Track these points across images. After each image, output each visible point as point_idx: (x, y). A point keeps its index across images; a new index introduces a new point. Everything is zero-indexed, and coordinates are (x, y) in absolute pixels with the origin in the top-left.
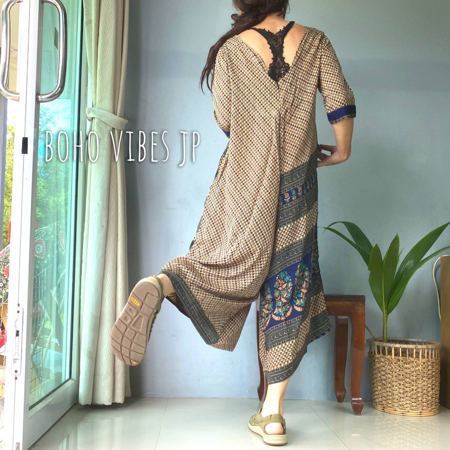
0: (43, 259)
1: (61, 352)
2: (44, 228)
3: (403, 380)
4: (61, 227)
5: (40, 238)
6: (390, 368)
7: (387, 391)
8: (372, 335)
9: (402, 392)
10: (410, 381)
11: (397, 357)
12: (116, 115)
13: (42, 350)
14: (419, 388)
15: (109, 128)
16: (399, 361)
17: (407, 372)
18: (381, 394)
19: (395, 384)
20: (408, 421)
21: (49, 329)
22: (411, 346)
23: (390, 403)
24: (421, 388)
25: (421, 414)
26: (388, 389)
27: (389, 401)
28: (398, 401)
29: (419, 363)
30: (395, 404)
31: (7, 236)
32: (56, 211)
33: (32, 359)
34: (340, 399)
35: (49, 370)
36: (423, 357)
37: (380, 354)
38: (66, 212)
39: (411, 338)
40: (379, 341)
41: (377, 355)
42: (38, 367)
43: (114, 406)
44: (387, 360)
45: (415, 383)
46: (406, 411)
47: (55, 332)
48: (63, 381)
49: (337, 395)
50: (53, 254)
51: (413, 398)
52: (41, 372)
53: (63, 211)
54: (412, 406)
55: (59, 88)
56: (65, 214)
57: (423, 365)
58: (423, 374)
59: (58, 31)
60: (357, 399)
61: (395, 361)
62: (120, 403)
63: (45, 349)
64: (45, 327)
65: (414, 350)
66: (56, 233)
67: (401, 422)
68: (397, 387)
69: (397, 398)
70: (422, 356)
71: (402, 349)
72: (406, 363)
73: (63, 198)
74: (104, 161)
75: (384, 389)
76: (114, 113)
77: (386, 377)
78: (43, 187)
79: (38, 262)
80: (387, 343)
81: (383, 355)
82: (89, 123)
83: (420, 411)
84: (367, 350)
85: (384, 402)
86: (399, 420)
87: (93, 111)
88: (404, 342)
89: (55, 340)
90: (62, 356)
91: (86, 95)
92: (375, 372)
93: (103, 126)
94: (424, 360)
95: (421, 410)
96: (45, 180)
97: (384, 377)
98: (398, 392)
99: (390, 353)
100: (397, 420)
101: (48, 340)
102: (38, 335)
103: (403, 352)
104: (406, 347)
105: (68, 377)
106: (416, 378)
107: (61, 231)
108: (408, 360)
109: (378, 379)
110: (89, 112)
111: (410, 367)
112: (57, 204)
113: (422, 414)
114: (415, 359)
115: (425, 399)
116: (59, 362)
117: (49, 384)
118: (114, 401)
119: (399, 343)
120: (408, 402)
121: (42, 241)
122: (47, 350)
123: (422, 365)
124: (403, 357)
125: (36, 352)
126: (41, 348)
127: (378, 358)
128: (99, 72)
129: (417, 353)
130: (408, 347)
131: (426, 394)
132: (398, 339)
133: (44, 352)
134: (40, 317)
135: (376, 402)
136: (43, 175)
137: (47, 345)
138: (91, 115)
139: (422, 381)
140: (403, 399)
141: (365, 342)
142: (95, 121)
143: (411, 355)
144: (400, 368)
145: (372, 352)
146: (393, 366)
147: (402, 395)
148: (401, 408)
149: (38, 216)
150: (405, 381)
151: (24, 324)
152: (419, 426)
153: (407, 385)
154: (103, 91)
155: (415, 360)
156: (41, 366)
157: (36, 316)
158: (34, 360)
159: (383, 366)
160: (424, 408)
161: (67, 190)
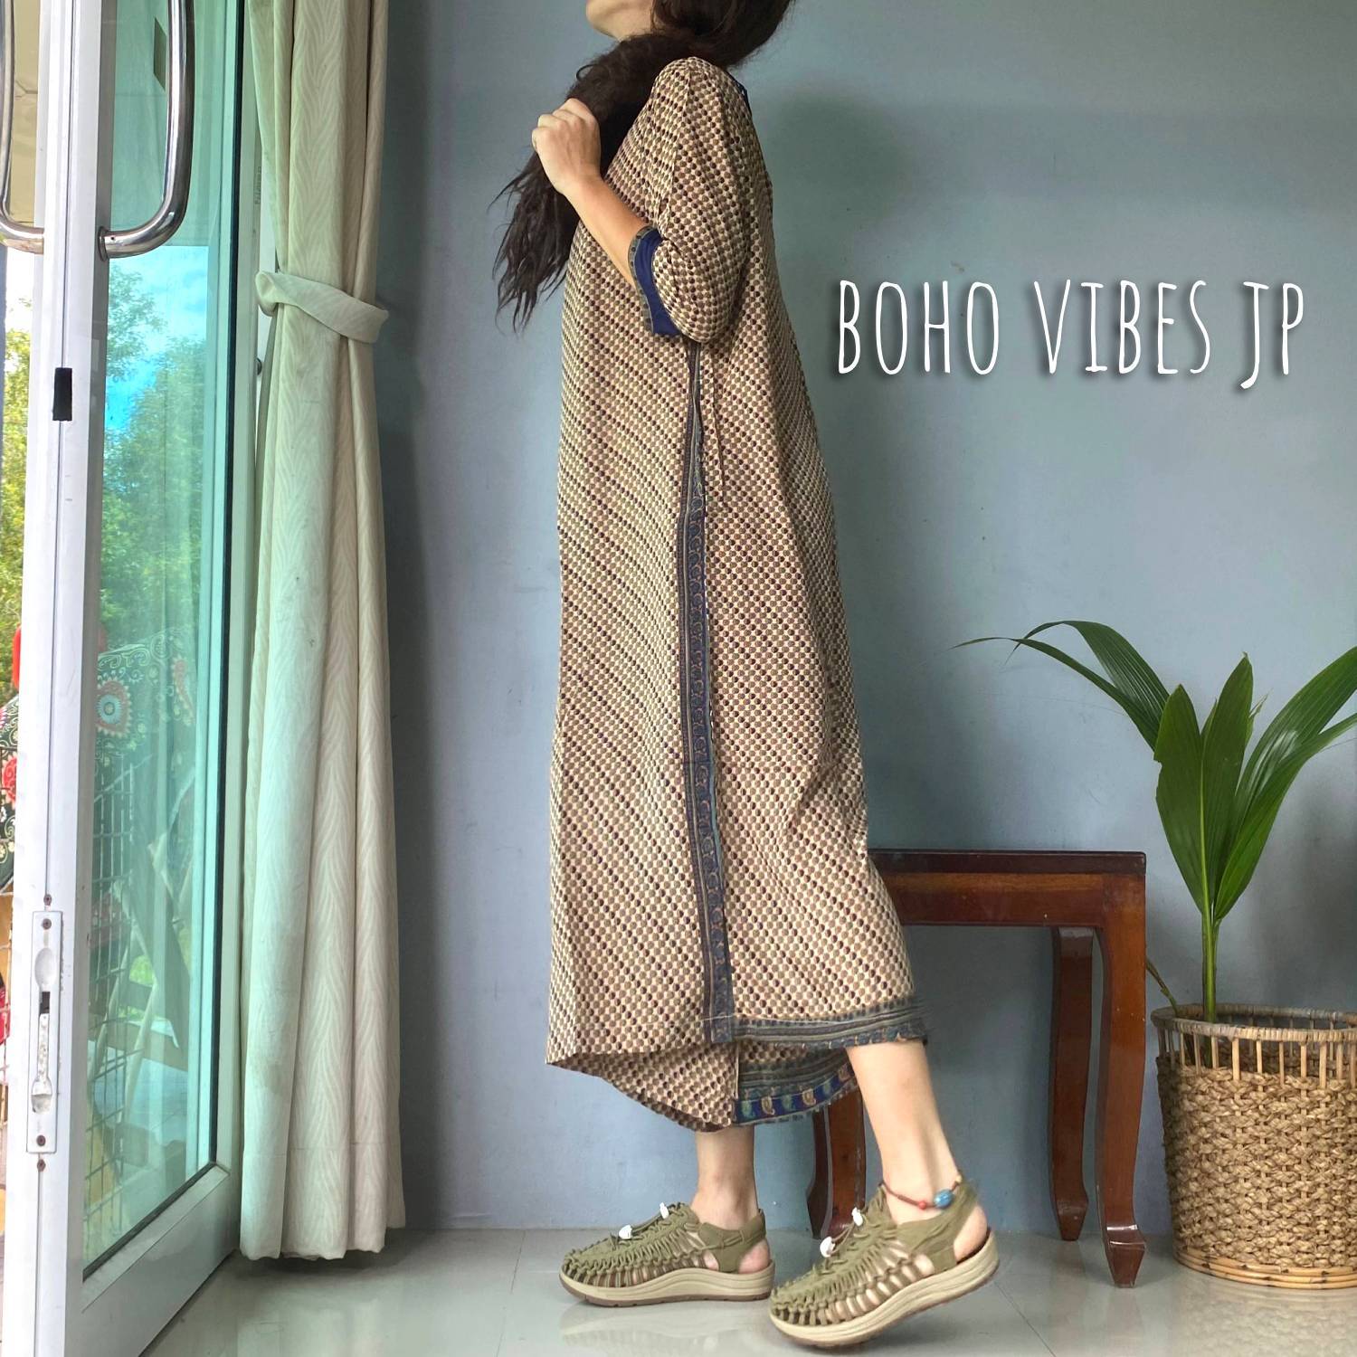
0: (123, 739)
1: (182, 1069)
2: (126, 647)
3: (1267, 1157)
4: (179, 644)
5: (112, 676)
6: (1227, 1113)
7: (1218, 1200)
8: (1167, 995)
9: (1264, 1200)
10: (1289, 1163)
11: (1250, 1075)
12: (352, 295)
13: (121, 1061)
14: (1319, 1185)
15: (331, 338)
16: (1255, 1090)
17: (1280, 1126)
18: (1197, 1208)
19: (1243, 1174)
20: (1286, 1305)
21: (144, 983)
22: (1291, 1035)
23: (1229, 1240)
24: (1326, 1185)
25: (1324, 1282)
26: (1221, 1192)
27: (1223, 1234)
28: (1251, 1236)
29: (1319, 1095)
30: (1243, 1244)
31: (10, 672)
32: (163, 599)
33: (91, 1094)
34: (1069, 1231)
35: (144, 1134)
36: (1331, 1072)
37: (1194, 1064)
38: (196, 603)
39: (1293, 1005)
40: (1191, 1018)
41: (1185, 1068)
42: (111, 1125)
43: (354, 1263)
44: (1216, 1085)
45: (1306, 1167)
46: (1279, 1268)
47: (163, 995)
48: (190, 1173)
49: (1061, 1212)
50: (156, 721)
51: (1299, 1224)
52: (122, 1141)
53: (186, 600)
54: (1298, 1251)
55: (168, 211)
56: (192, 607)
57: (1331, 1102)
58: (1329, 1135)
59: (165, 29)
60: (1122, 1228)
61: (1242, 1091)
62: (370, 1253)
63: (131, 1059)
64: (133, 975)
65: (1303, 1050)
66: (162, 662)
67: (1261, 1309)
68: (1248, 1185)
69: (1251, 1224)
70: (1328, 1069)
71: (1264, 1044)
72: (1275, 1096)
73: (186, 559)
74: (314, 440)
75: (1209, 1190)
76: (344, 290)
77: (1216, 1147)
78: (123, 525)
79: (110, 746)
80: (1215, 1022)
81: (1203, 1069)
82: (264, 321)
83: (1319, 1271)
84: (1152, 1051)
85: (1209, 1239)
86: (1254, 1303)
87: (279, 283)
88: (1272, 1021)
89: (161, 1026)
90: (184, 1081)
91: (255, 233)
92: (1177, 1131)
93: (310, 329)
94: (1334, 1085)
95: (1325, 1265)
96: (128, 504)
97: (1207, 1149)
98: (1250, 1201)
99: (1225, 1060)
100: (1250, 1302)
101: (141, 1023)
102: (110, 1006)
103: (1266, 1058)
104: (1278, 1039)
105: (204, 1160)
106: (1310, 1149)
107: (180, 657)
108: (1283, 1086)
109: (1188, 1154)
110: (266, 287)
111: (1288, 1112)
112: (168, 580)
113: (1329, 1279)
114: (1305, 1082)
115: (1337, 1228)
116: (176, 1105)
117: (146, 1185)
118: (353, 1244)
119: (1255, 1025)
120: (1284, 1237)
121: (117, 684)
122: (139, 1063)
123: (1327, 1104)
124: (1266, 1075)
125: (102, 1070)
126: (120, 1053)
127: (1187, 1078)
128: (297, 159)
129: (1313, 1060)
130: (1284, 1039)
131: (1341, 1209)
132: (1250, 1010)
133: (129, 1069)
134: (115, 944)
135: (1182, 1240)
136: (122, 488)
137: (138, 1044)
138: (270, 297)
139: (1328, 1159)
140: (1267, 1228)
141: (1148, 1022)
142: (285, 315)
143: (1294, 1067)
144: (1256, 1115)
145: (1169, 1060)
146: (1235, 1107)
147: (1263, 1214)
148: (1261, 1259)
149: (106, 615)
150: (1274, 1161)
151: (65, 968)
152: (1319, 1324)
153: (1281, 1175)
154: (308, 219)
155: (1305, 1086)
156: (119, 1120)
157: (103, 938)
158: (98, 1098)
159: (1205, 1109)
160: (1337, 1256)
161: (199, 533)
